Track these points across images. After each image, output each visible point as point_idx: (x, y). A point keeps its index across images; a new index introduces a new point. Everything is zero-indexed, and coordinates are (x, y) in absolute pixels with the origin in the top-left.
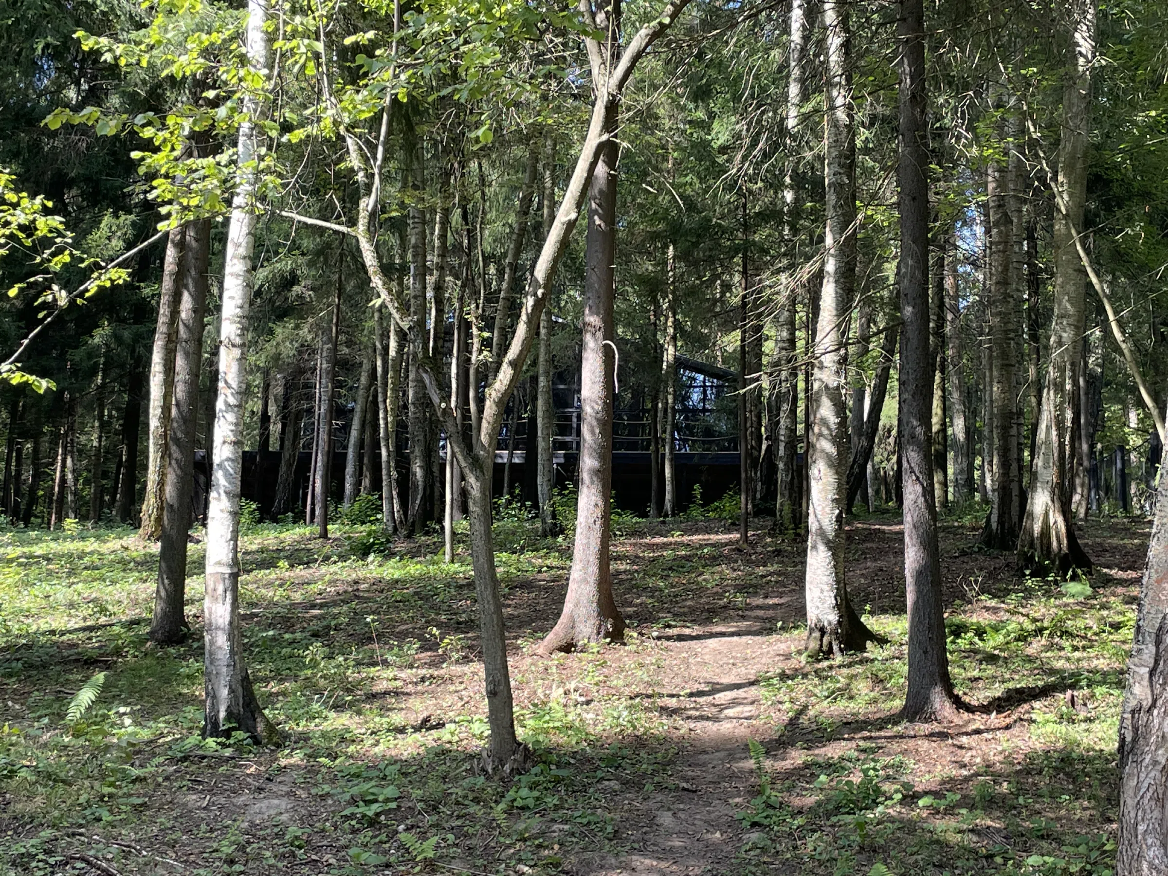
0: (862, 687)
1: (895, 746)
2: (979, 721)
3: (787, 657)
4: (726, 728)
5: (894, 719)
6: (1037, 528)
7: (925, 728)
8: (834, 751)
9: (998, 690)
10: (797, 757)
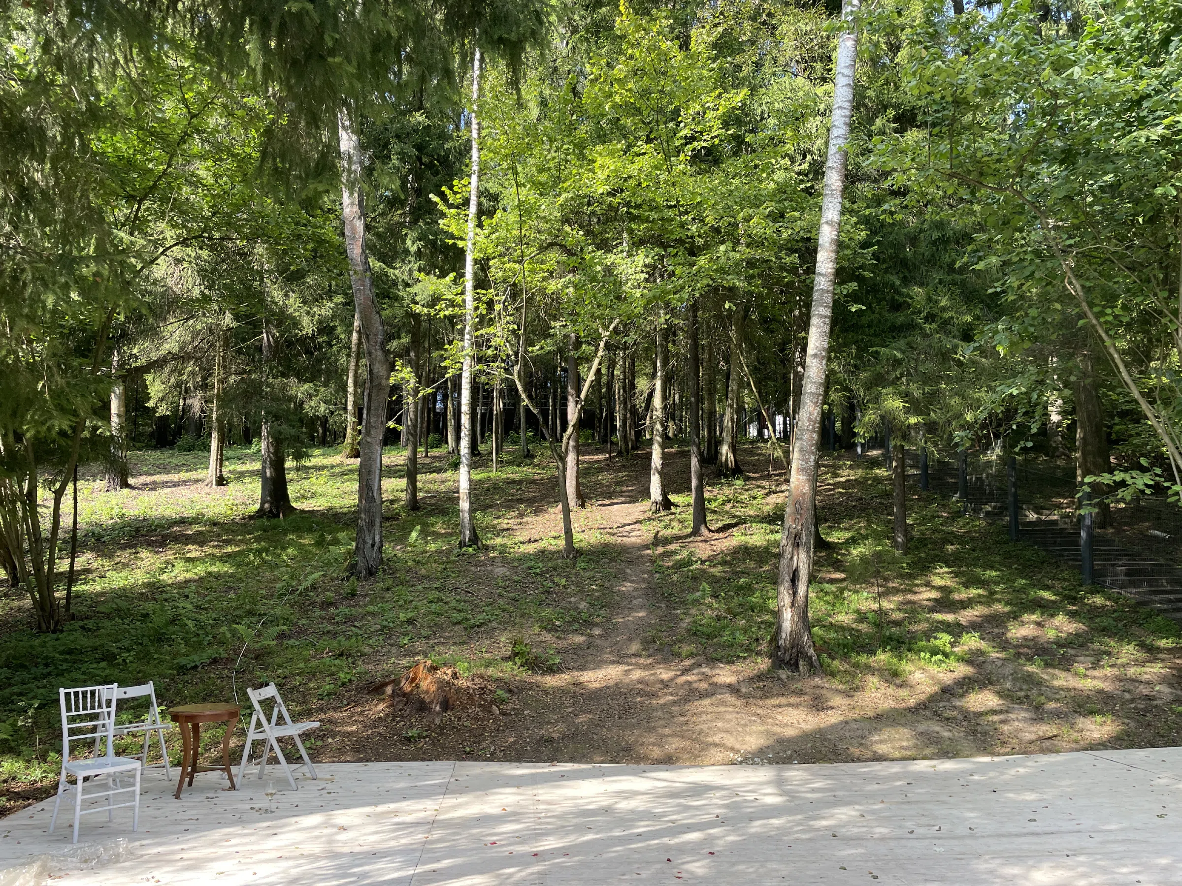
0: (675, 524)
1: (692, 545)
2: (716, 535)
3: (645, 512)
4: (633, 539)
5: (689, 536)
6: (723, 459)
7: (700, 538)
8: (673, 547)
9: (720, 524)
10: (660, 550)
